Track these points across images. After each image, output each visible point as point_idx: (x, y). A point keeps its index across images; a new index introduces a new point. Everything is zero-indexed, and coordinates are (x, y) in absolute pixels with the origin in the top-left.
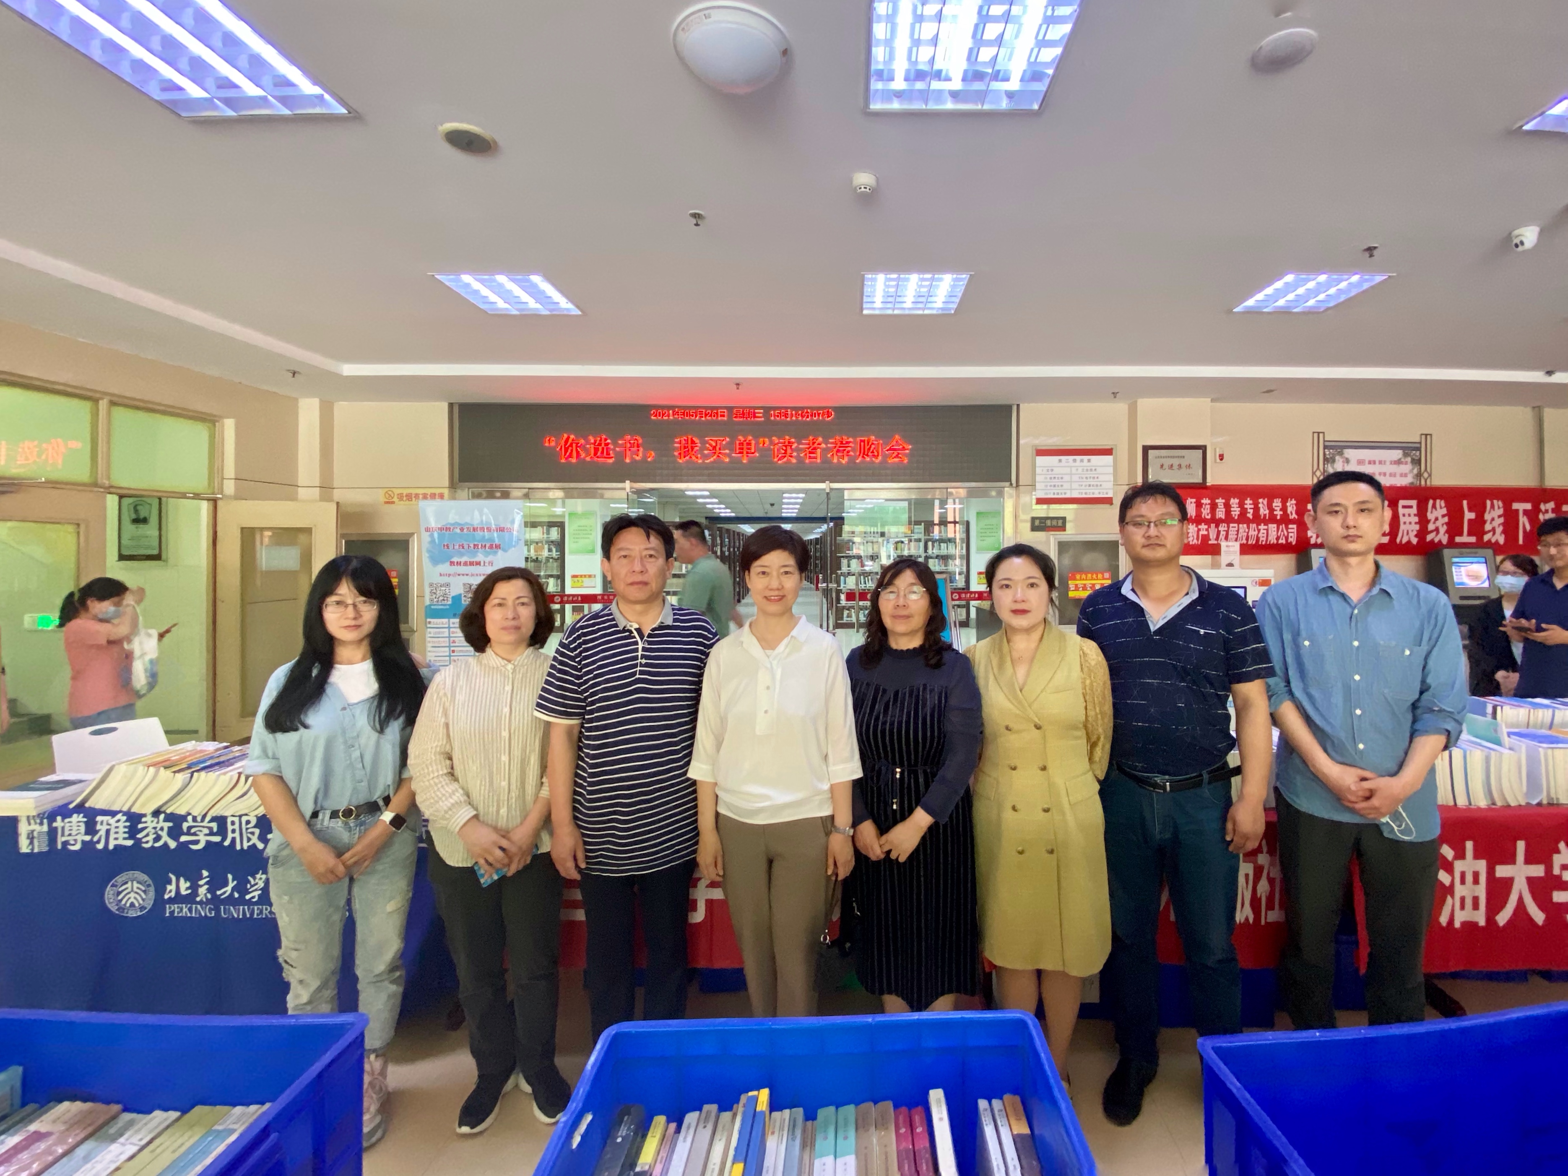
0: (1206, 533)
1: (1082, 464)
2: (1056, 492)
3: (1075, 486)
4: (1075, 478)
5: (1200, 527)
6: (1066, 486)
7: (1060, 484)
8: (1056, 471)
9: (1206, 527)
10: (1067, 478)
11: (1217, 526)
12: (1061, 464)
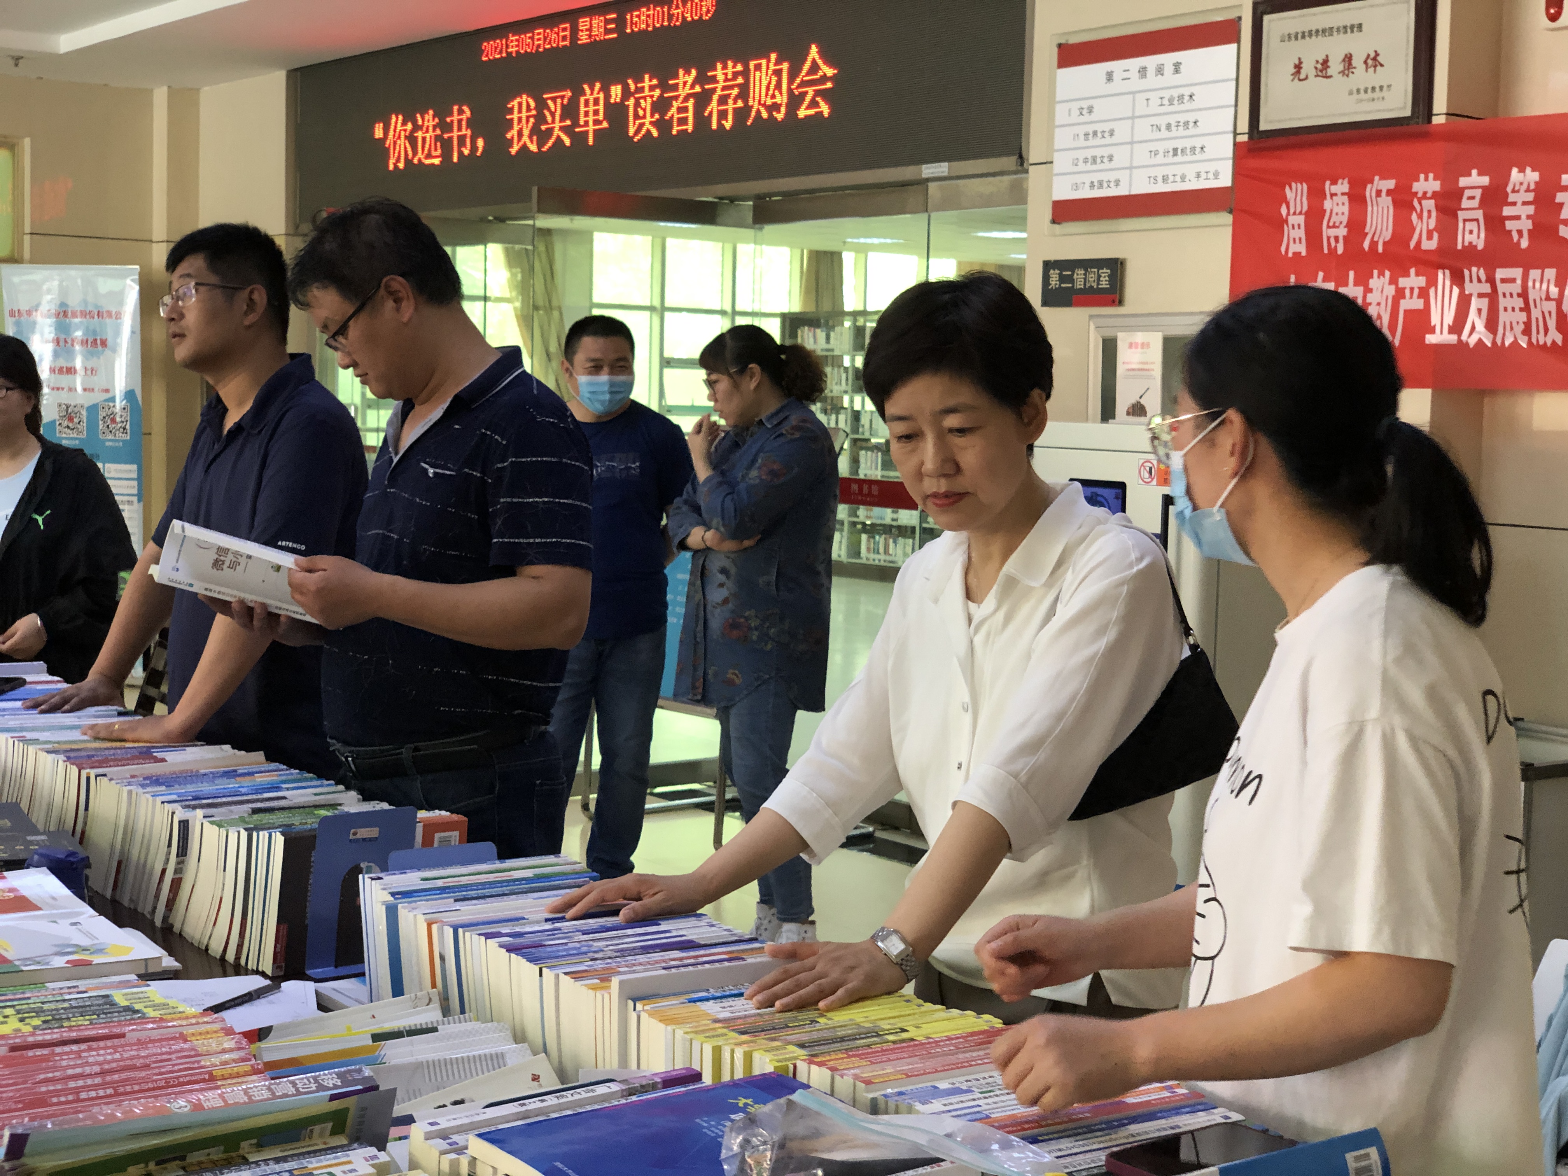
0: (1419, 304)
1: (1160, 81)
2: (1096, 178)
3: (1141, 155)
4: (1143, 129)
5: (1403, 282)
6: (1122, 156)
7: (1105, 152)
8: (1103, 109)
9: (1421, 281)
10: (1122, 131)
11: (1458, 279)
12: (1113, 87)
